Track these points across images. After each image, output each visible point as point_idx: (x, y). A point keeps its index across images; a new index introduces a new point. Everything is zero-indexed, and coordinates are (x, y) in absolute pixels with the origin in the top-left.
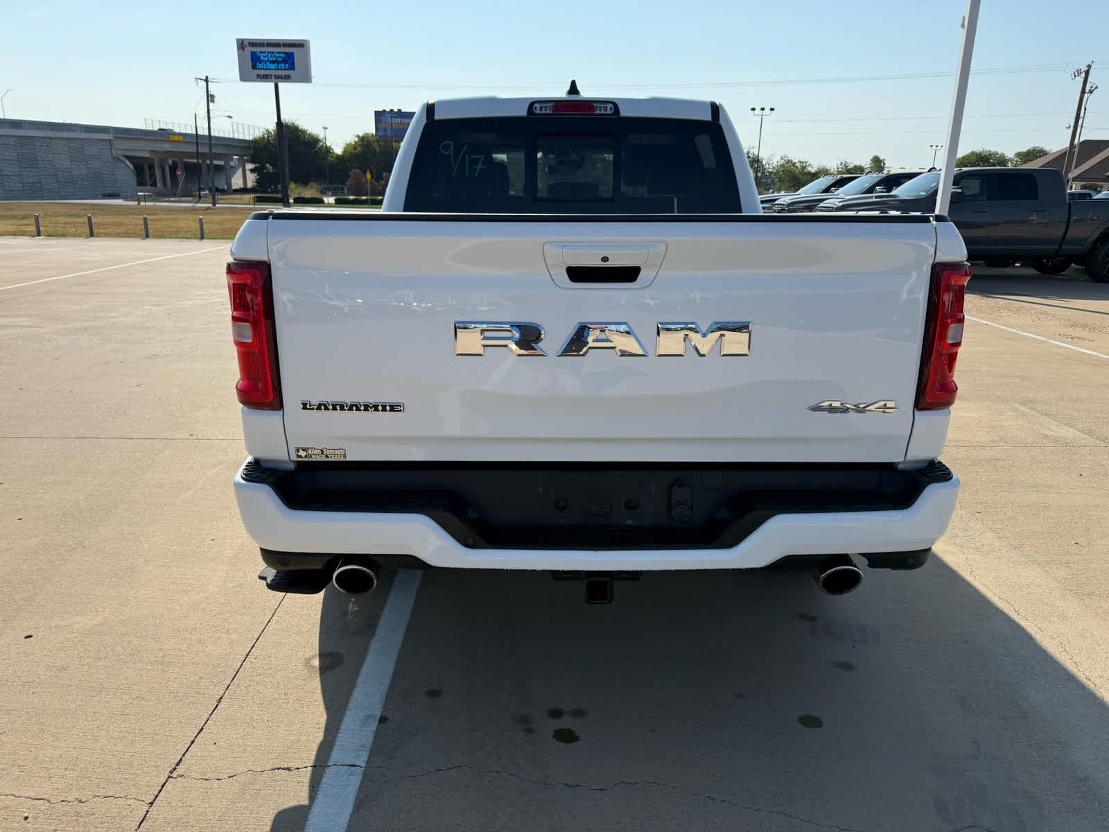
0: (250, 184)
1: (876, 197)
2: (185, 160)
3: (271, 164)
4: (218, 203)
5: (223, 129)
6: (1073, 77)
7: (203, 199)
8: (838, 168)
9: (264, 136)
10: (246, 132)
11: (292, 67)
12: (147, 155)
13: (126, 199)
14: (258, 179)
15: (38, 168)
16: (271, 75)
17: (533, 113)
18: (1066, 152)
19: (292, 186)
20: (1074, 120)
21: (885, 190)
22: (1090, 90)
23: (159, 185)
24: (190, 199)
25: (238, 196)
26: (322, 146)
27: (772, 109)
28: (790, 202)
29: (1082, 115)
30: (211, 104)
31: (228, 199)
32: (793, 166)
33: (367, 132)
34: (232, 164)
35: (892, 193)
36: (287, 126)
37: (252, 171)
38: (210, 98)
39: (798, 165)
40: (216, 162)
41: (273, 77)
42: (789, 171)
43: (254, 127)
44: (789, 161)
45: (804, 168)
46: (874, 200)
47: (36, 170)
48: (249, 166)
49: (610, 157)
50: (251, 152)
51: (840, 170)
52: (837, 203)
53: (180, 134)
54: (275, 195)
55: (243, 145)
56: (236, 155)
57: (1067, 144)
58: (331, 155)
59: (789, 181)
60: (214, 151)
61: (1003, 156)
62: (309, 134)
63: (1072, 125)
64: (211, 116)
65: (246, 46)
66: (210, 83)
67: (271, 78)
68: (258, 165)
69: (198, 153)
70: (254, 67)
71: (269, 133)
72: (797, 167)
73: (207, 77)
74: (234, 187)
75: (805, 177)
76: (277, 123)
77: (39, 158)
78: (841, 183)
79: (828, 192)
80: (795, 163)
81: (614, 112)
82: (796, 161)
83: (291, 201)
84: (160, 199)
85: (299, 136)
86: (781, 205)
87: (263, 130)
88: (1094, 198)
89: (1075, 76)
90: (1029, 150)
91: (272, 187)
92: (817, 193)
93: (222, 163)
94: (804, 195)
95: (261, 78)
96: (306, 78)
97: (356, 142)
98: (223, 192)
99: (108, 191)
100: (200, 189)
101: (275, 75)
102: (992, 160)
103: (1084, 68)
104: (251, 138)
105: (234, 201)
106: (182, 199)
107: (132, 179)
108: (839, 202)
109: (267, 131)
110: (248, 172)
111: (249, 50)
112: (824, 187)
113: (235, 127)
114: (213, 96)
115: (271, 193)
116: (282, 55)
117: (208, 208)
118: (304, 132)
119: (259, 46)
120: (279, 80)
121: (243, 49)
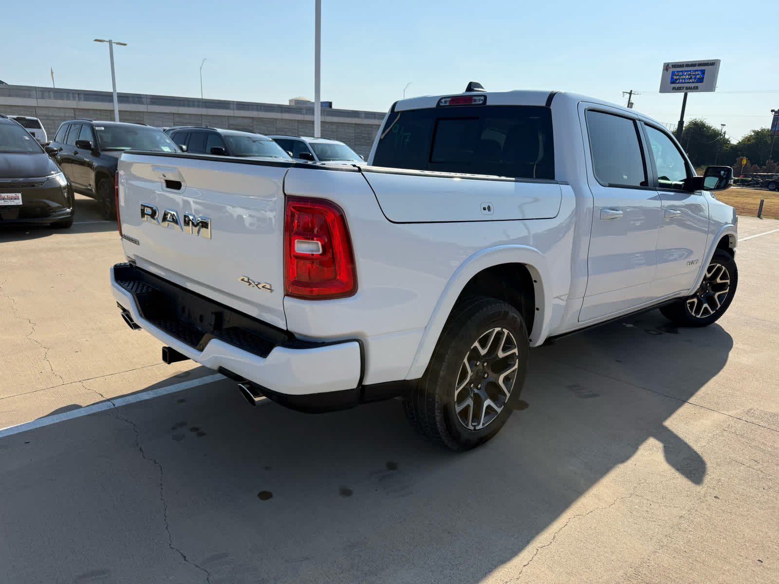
11: (701, 81)
16: (683, 87)
17: (440, 105)
33: (764, 127)
38: (630, 105)
41: (685, 88)
58: (727, 145)
65: (670, 68)
66: (632, 95)
67: (683, 89)
70: (672, 82)
73: (631, 91)
76: (679, 122)
81: (483, 103)
85: (704, 131)
95: (675, 90)
96: (711, 88)
97: (751, 136)
111: (671, 70)
114: (633, 104)
118: (709, 128)
119: (679, 67)
120: (689, 90)
121: (667, 70)
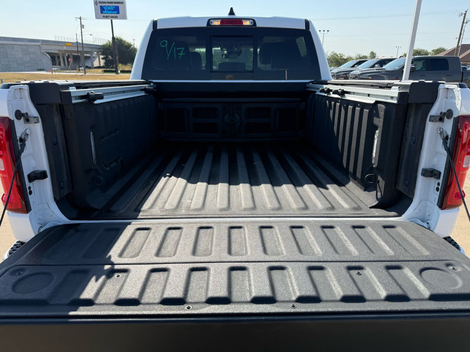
0: (102, 65)
1: (376, 70)
2: (73, 54)
3: (110, 56)
4: (87, 73)
5: (88, 40)
6: (459, 16)
7: (81, 71)
8: (356, 57)
9: (107, 44)
10: (100, 41)
11: (118, 13)
12: (56, 52)
13: (47, 71)
14: (105, 62)
15: (8, 58)
16: (109, 16)
17: (210, 25)
18: (455, 49)
19: (120, 65)
20: (459, 35)
21: (379, 66)
22: (466, 22)
23: (62, 65)
24: (75, 71)
25: (96, 70)
26: (133, 48)
27: (328, 31)
28: (337, 72)
29: (462, 33)
30: (82, 29)
31: (92, 71)
32: (337, 56)
34: (94, 55)
35: (383, 68)
36: (117, 39)
37: (103, 59)
38: (82, 26)
39: (339, 55)
40: (85, 55)
41: (110, 17)
42: (335, 58)
43: (103, 40)
44: (335, 54)
45: (341, 57)
46: (375, 71)
47: (7, 59)
48: (101, 57)
49: (252, 50)
50: (102, 50)
51: (357, 57)
52: (358, 72)
53: (70, 43)
54: (112, 69)
55: (98, 47)
56: (95, 52)
57: (456, 46)
59: (335, 63)
60: (85, 50)
61: (426, 51)
62: (127, 43)
63: (458, 37)
64: (83, 34)
65: (98, 3)
66: (82, 20)
67: (109, 17)
68: (105, 56)
69: (78, 51)
70: (102, 13)
71: (110, 42)
72: (338, 56)
73: (80, 17)
74: (95, 66)
75: (342, 61)
76: (112, 38)
77: (9, 53)
78: (359, 63)
79: (354, 67)
80: (338, 55)
81: (253, 25)
82: (338, 54)
83: (119, 72)
84: (62, 71)
85: (123, 44)
86: (333, 73)
87: (107, 40)
88: (467, 70)
89: (460, 16)
90: (438, 49)
91: (112, 66)
92: (349, 67)
93: (89, 55)
94: (343, 69)
95: (105, 17)
96: (124, 17)
98: (90, 68)
99: (39, 68)
100: (80, 67)
101: (111, 16)
102: (422, 53)
103: (464, 12)
104: (102, 44)
105: (95, 72)
106: (72, 71)
107: (50, 62)
108: (360, 72)
109: (109, 41)
110: (101, 60)
111: (99, 5)
112: (352, 65)
113: (95, 39)
114: (83, 26)
115: (111, 68)
116: (113, 7)
117: (82, 75)
118: (125, 42)
119: (103, 3)
120: (113, 18)
121: (97, 4)
